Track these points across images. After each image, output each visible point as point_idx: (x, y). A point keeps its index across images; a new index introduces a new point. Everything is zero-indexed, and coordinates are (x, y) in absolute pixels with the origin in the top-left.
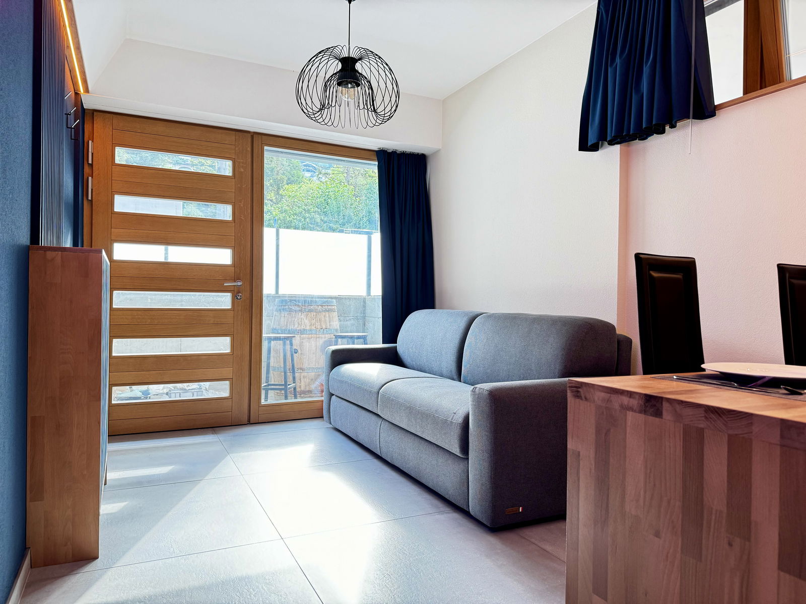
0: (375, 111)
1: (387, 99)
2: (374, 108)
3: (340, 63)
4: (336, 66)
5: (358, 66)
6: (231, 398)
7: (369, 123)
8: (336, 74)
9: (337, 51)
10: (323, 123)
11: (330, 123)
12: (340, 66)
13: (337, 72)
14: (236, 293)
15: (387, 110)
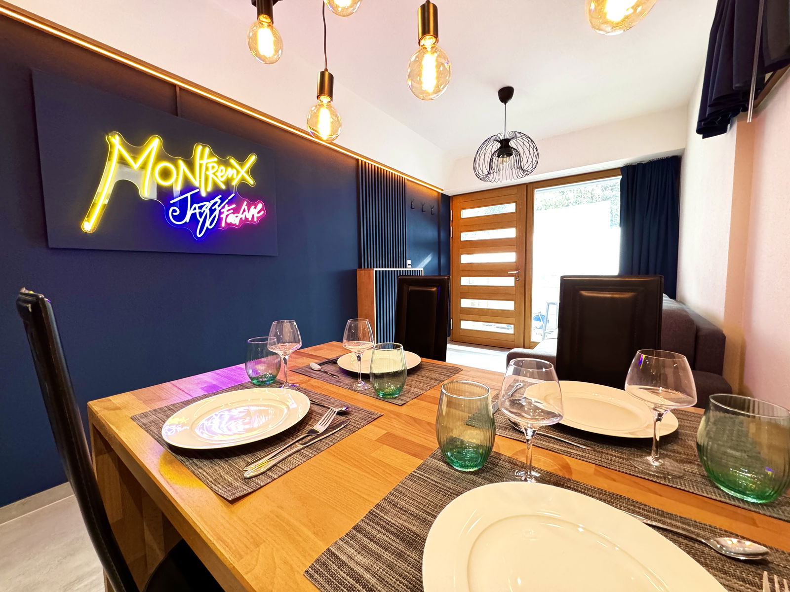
0: (522, 169)
1: (530, 161)
2: (521, 167)
3: (499, 144)
4: (498, 145)
5: (512, 144)
6: (514, 334)
7: (519, 177)
8: (497, 151)
9: (497, 138)
10: (489, 181)
11: (493, 180)
12: (499, 145)
13: (498, 150)
14: (517, 276)
15: (529, 168)
